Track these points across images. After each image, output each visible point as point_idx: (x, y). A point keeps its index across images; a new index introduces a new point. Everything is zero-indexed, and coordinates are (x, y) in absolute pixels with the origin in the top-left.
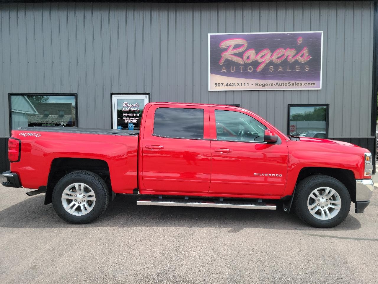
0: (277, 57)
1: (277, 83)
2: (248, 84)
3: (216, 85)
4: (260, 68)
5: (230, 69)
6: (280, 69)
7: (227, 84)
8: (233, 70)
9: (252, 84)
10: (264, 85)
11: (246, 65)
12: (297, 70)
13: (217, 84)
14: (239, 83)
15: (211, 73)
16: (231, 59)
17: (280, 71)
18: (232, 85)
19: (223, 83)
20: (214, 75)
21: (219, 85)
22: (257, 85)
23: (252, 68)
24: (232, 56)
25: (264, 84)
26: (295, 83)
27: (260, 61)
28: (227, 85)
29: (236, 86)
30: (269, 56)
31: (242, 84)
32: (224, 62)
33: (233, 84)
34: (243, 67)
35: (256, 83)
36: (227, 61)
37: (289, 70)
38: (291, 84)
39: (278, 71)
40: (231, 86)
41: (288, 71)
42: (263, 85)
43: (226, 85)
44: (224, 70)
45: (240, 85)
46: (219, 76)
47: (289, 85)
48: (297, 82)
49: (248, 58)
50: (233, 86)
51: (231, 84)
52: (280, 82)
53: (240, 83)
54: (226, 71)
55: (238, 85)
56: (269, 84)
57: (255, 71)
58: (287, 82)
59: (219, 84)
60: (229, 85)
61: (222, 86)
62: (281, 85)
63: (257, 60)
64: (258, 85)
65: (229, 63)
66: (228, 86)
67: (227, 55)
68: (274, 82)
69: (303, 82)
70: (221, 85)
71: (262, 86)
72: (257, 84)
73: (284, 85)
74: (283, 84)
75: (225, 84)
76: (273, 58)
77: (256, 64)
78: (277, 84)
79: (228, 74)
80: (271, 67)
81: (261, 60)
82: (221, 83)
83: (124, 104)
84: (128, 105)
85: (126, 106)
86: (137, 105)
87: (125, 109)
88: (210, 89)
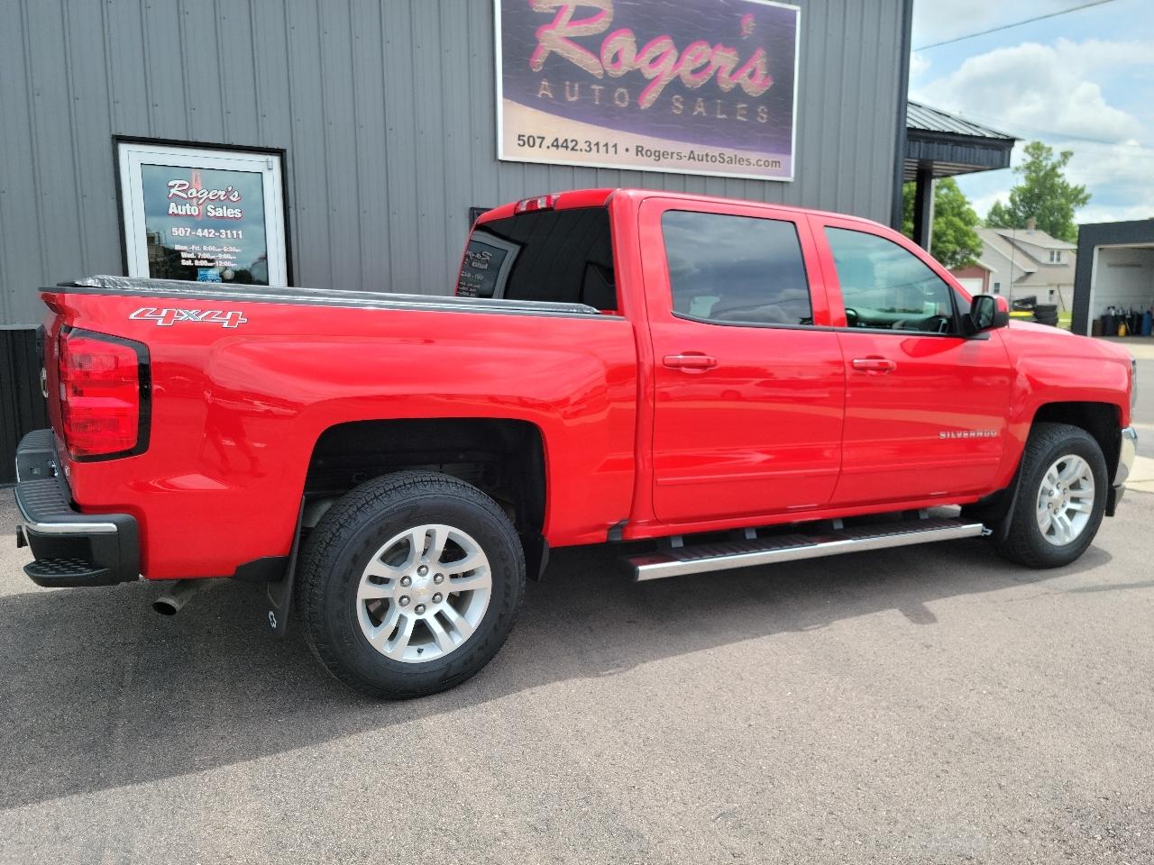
0: (692, 68)
1: (692, 152)
2: (615, 146)
3: (521, 143)
4: (648, 97)
5: (565, 90)
6: (699, 110)
7: (557, 140)
8: (572, 95)
9: (627, 150)
10: (658, 156)
11: (610, 83)
12: (739, 118)
13: (526, 139)
14: (590, 143)
15: (505, 96)
16: (565, 55)
17: (700, 113)
18: (570, 145)
19: (543, 138)
20: (515, 104)
21: (531, 144)
22: (639, 154)
23: (627, 96)
24: (570, 46)
25: (659, 152)
26: (736, 156)
27: (649, 73)
28: (556, 144)
29: (581, 150)
30: (673, 63)
31: (597, 144)
32: (545, 64)
33: (574, 143)
34: (601, 87)
35: (637, 147)
36: (554, 58)
37: (721, 114)
38: (726, 160)
39: (695, 113)
40: (567, 147)
41: (719, 116)
42: (657, 154)
43: (553, 145)
44: (545, 89)
45: (594, 148)
46: (533, 110)
47: (722, 160)
48: (740, 154)
49: (616, 59)
50: (573, 149)
51: (566, 140)
52: (700, 150)
53: (593, 142)
54: (550, 95)
55: (588, 149)
56: (672, 153)
57: (634, 107)
58: (714, 151)
59: (531, 140)
60: (562, 146)
61: (540, 147)
62: (702, 160)
63: (639, 70)
64: (644, 152)
65: (559, 69)
66: (557, 146)
67: (554, 40)
68: (685, 148)
69: (753, 156)
70: (538, 141)
71: (653, 157)
72: (639, 150)
73: (709, 158)
74: (707, 155)
75: (548, 142)
76: (681, 68)
77: (636, 82)
78: (692, 156)
79: (556, 106)
80: (677, 100)
81: (651, 71)
82: (539, 137)
83: (176, 188)
84: (194, 195)
85: (185, 196)
86: (234, 196)
87: (179, 207)
88: (505, 154)
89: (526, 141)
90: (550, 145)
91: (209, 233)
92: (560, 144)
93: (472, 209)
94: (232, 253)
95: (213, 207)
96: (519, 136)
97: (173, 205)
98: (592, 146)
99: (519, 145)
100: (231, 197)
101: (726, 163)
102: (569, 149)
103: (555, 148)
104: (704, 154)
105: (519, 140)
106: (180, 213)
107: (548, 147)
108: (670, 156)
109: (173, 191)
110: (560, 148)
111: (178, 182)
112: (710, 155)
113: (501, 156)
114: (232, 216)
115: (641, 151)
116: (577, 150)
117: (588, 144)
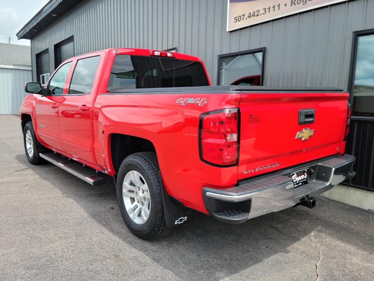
2: (279, 5)
3: (236, 21)
7: (250, 14)
9: (286, 5)
10: (305, 1)
13: (237, 18)
14: (265, 9)
15: (230, 2)
18: (256, 14)
19: (244, 15)
20: (235, 3)
21: (239, 20)
22: (293, 4)
29: (261, 14)
31: (269, 8)
33: (258, 12)
35: (292, 1)
40: (254, 16)
43: (248, 17)
45: (267, 11)
46: (241, 3)
50: (257, 15)
51: (254, 12)
53: (267, 8)
55: (264, 12)
59: (240, 18)
60: (252, 16)
61: (243, 20)
64: (296, 3)
66: (250, 17)
70: (242, 17)
71: (302, 3)
75: (246, 16)
82: (242, 15)
88: (229, 29)
89: (237, 19)
90: (247, 17)
99: (235, 22)
102: (255, 16)
105: (235, 19)
107: (246, 19)
110: (251, 17)
113: (227, 30)
115: (294, 2)
116: (259, 15)
117: (264, 10)
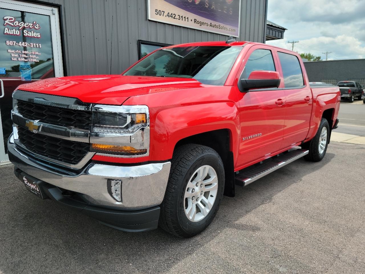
1: (211, 23)
2: (188, 18)
3: (157, 13)
7: (169, 13)
9: (191, 20)
10: (201, 24)
12: (225, 12)
13: (158, 11)
17: (213, 8)
18: (173, 16)
19: (164, 12)
21: (160, 14)
25: (201, 22)
26: (223, 26)
28: (168, 15)
29: (177, 19)
31: (182, 17)
33: (174, 15)
35: (195, 19)
38: (221, 27)
40: (172, 17)
41: (219, 10)
43: (167, 16)
47: (219, 27)
50: (174, 18)
51: (172, 14)
55: (179, 19)
56: (205, 23)
57: (194, 2)
58: (218, 24)
59: (160, 12)
60: (171, 16)
61: (163, 16)
66: (169, 16)
68: (209, 21)
69: (228, 27)
70: (162, 13)
71: (199, 24)
75: (166, 14)
78: (211, 25)
80: (207, 2)
82: (162, 11)
83: (8, 20)
84: (17, 24)
85: (13, 25)
86: (37, 26)
87: (10, 30)
88: (151, 17)
89: (158, 12)
91: (25, 44)
92: (170, 15)
93: (139, 40)
94: (37, 55)
95: (27, 31)
96: (156, 10)
97: (6, 29)
98: (180, 17)
99: (156, 14)
100: (35, 27)
101: (220, 29)
102: (173, 18)
103: (168, 17)
104: (215, 24)
105: (156, 12)
106: (10, 33)
107: (166, 16)
108: (204, 24)
109: (6, 22)
111: (9, 17)
112: (216, 25)
113: (150, 19)
114: (36, 36)
115: (196, 21)
116: (175, 18)
117: (179, 16)
